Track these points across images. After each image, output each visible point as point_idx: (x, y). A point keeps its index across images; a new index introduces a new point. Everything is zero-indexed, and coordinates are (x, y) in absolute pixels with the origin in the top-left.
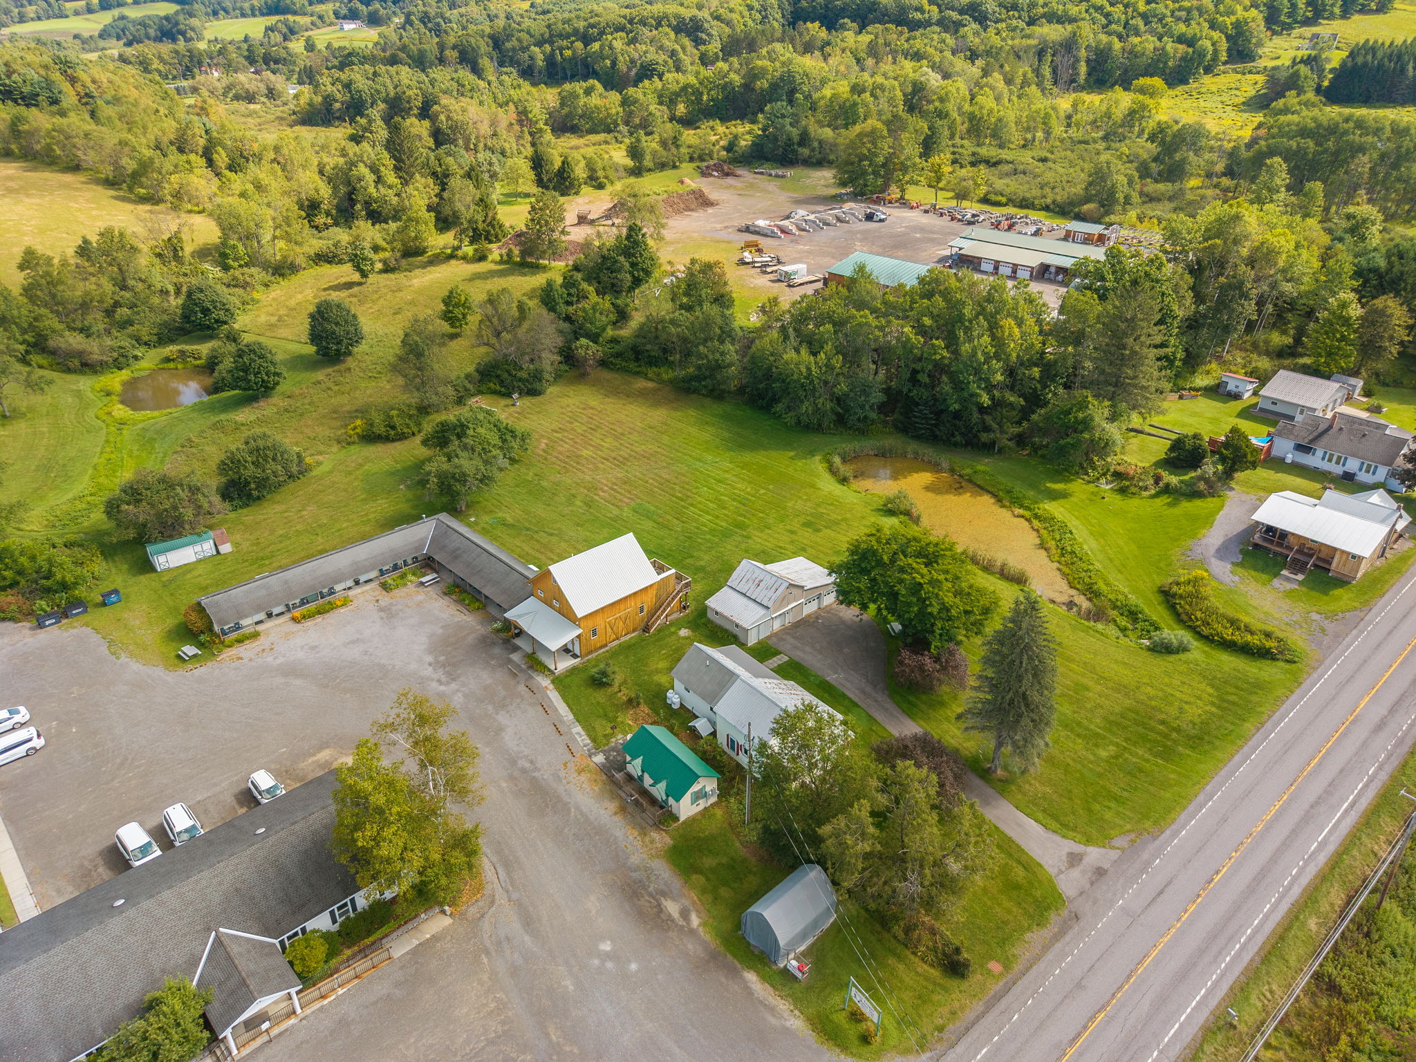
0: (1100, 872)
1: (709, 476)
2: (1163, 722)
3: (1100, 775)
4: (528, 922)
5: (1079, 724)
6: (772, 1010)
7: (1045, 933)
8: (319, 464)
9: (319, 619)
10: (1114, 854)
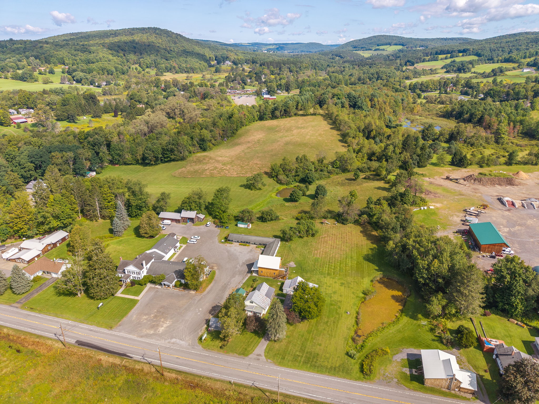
0: (259, 359)
1: (346, 262)
2: (317, 360)
3: (289, 354)
4: (200, 300)
5: (305, 347)
6: (201, 330)
7: (237, 356)
8: (283, 219)
9: (242, 246)
10: (265, 360)
